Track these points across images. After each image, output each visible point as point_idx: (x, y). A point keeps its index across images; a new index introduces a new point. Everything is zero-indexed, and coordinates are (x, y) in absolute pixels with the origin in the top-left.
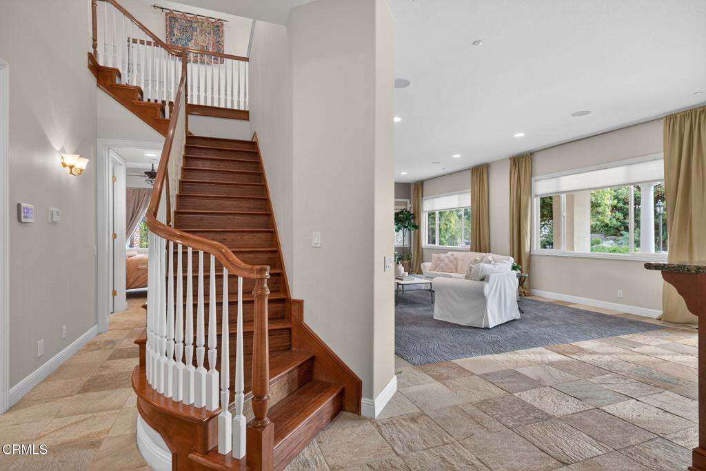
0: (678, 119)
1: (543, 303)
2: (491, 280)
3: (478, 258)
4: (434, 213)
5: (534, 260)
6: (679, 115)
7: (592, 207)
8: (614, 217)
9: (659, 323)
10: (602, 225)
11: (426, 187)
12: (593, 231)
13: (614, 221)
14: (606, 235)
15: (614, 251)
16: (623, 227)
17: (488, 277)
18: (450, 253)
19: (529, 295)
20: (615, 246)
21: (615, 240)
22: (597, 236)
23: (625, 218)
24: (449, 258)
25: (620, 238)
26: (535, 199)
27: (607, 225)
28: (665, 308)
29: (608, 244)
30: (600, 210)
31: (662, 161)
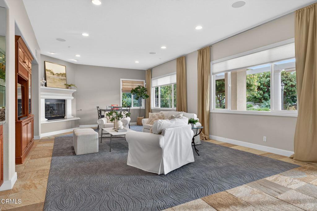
0: (305, 11)
1: (215, 145)
2: (167, 133)
3: (173, 115)
4: (158, 88)
5: (213, 116)
6: (305, 9)
7: (247, 86)
8: (259, 93)
9: (292, 161)
10: (253, 97)
11: (154, 72)
12: (249, 100)
13: (259, 95)
14: (255, 103)
15: (259, 110)
16: (263, 99)
17: (164, 131)
18: (161, 112)
19: (209, 139)
20: (259, 108)
21: (259, 105)
22: (250, 103)
23: (264, 94)
24: (158, 115)
25: (262, 104)
26: (213, 76)
27: (255, 97)
28: (296, 150)
29: (256, 107)
30: (252, 88)
31: (294, 44)
